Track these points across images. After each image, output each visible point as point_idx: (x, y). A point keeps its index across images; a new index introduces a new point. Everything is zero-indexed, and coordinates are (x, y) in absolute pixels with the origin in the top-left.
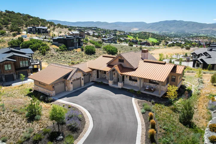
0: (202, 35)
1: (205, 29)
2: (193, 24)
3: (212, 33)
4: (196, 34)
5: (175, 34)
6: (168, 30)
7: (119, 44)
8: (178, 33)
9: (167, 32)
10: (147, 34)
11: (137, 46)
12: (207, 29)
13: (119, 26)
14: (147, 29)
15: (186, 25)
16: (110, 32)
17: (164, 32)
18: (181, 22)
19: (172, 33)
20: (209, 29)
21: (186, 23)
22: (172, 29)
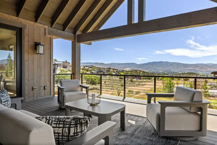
1: (188, 69)
2: (178, 64)
4: (181, 72)
5: (162, 73)
6: (156, 69)
8: (165, 72)
9: (155, 71)
10: (138, 72)
11: (128, 79)
15: (171, 65)
17: (152, 71)
18: (167, 63)
19: (160, 72)
20: (192, 68)
21: (171, 64)
22: (159, 68)
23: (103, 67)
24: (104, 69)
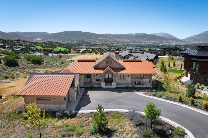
0: (99, 43)
1: (99, 39)
2: (90, 35)
3: (105, 41)
4: (93, 43)
5: (77, 43)
6: (70, 40)
7: (33, 54)
8: (79, 42)
9: (69, 41)
10: (53, 43)
11: (53, 55)
12: (101, 38)
13: (20, 36)
14: (50, 39)
15: (85, 35)
16: (12, 42)
17: (67, 41)
18: (80, 33)
19: (75, 42)
20: (103, 38)
22: (73, 38)
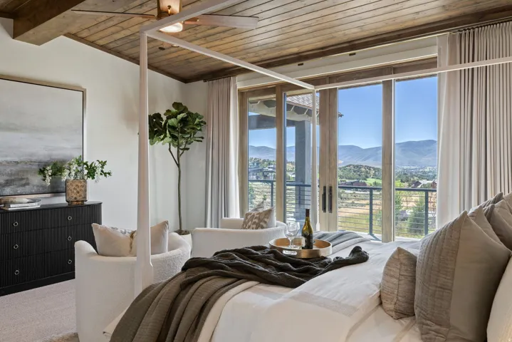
9: (412, 167)
10: (363, 169)
19: (427, 170)
22: (423, 160)
23: (266, 159)
24: (269, 164)
